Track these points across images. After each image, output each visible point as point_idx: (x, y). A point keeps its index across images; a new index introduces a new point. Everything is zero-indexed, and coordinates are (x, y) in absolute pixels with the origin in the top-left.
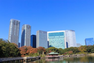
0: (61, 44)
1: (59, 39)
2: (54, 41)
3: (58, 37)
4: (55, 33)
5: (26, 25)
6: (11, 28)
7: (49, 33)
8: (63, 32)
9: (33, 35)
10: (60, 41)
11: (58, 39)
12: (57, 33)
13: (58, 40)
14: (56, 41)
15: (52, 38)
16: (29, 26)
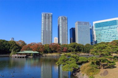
0: (113, 38)
2: (102, 33)
3: (108, 27)
6: (42, 23)
7: (96, 24)
8: (116, 20)
9: (72, 28)
10: (111, 33)
11: (108, 30)
13: (107, 33)
14: (105, 33)
15: (100, 30)
16: (64, 17)
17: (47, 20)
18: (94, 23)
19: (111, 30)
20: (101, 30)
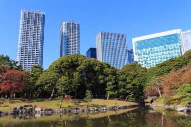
1: (164, 53)
2: (150, 60)
4: (153, 39)
5: (64, 23)
6: (20, 31)
7: (138, 42)
9: (91, 48)
11: (162, 53)
12: (158, 38)
14: (156, 59)
15: (146, 54)
16: (73, 24)
17: (32, 26)
18: (135, 40)
19: (167, 52)
20: (149, 53)
